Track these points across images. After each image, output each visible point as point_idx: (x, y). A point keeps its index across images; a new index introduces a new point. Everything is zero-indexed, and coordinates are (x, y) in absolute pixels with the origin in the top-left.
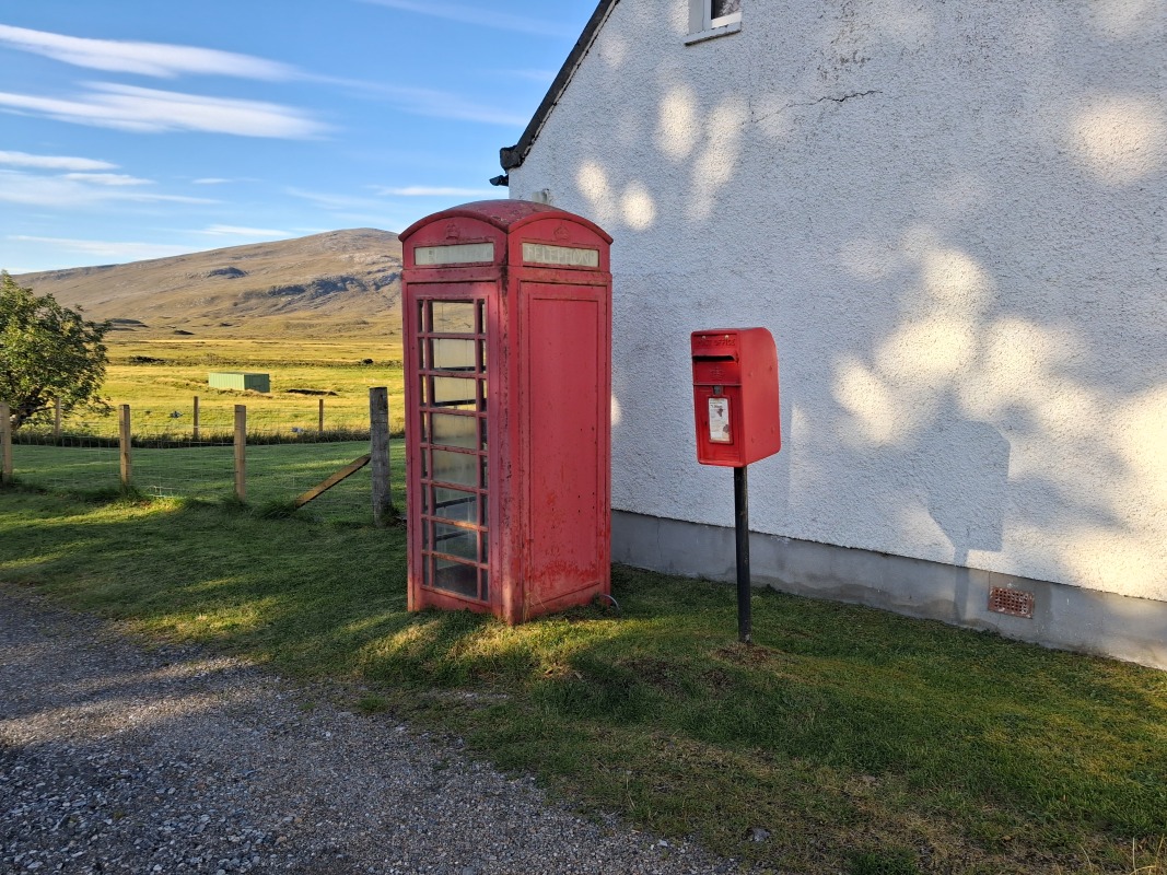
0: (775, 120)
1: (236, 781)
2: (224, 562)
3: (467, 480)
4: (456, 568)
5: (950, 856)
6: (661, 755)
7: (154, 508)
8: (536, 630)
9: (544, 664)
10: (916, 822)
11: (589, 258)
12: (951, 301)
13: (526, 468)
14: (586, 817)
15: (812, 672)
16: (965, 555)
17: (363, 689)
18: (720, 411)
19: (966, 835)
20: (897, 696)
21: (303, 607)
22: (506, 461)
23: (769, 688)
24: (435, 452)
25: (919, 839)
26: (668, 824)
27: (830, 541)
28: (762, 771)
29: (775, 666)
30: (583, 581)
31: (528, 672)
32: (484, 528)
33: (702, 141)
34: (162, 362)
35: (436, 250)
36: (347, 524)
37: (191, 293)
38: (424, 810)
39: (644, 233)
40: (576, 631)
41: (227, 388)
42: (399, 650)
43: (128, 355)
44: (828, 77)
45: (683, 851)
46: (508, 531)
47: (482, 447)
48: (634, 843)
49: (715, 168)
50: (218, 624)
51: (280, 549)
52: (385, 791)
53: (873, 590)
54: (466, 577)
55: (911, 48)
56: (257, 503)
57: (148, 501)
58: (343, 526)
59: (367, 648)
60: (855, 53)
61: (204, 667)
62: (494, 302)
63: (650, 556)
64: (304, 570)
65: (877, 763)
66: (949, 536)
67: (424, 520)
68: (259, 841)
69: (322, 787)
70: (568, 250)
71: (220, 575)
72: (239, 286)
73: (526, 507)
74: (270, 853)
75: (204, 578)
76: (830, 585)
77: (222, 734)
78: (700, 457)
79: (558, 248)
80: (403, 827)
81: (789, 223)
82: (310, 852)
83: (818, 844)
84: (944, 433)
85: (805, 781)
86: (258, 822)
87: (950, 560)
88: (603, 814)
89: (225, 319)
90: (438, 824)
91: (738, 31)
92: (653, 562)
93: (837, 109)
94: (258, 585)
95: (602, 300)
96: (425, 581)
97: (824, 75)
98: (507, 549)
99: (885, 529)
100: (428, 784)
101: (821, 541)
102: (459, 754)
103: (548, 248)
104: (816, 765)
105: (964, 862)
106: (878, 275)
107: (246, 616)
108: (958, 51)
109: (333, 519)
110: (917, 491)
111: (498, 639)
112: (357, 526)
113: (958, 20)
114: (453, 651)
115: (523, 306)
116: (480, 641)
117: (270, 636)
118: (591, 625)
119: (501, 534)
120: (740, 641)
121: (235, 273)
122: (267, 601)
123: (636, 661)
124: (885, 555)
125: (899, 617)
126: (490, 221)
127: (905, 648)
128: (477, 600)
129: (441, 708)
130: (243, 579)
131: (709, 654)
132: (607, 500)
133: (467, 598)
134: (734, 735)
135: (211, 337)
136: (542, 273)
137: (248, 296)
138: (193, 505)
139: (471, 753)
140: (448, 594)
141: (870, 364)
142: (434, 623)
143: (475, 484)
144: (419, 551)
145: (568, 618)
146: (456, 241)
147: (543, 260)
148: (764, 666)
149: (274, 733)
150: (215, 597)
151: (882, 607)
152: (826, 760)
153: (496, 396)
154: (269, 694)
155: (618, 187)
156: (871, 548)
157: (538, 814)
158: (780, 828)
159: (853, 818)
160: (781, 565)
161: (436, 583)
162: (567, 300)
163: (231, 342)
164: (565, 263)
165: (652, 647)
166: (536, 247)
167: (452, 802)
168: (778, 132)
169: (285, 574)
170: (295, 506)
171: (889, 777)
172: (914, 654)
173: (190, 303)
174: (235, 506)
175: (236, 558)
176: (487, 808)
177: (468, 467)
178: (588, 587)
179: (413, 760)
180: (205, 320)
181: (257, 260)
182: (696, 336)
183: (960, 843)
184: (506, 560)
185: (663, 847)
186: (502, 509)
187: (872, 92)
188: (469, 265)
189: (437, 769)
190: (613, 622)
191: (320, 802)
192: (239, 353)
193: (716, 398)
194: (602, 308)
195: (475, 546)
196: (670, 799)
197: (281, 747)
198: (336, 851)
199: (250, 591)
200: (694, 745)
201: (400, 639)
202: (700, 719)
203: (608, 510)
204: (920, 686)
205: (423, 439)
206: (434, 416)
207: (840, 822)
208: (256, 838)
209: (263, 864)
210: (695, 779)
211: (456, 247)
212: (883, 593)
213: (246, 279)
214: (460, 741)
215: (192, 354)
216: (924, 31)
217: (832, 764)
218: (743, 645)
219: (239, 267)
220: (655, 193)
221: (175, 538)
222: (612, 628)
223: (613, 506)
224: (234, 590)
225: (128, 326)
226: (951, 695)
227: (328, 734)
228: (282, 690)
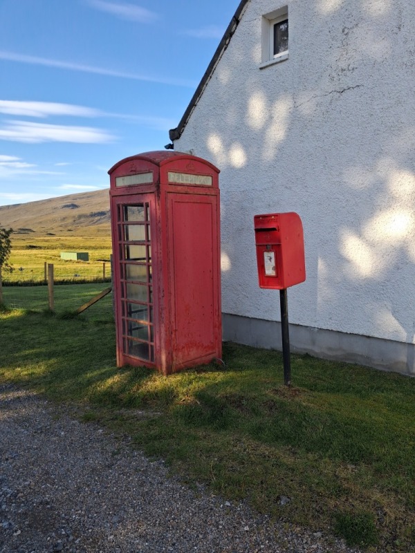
0: (307, 106)
1: (7, 460)
2: (37, 341)
3: (143, 299)
4: (139, 345)
5: (396, 519)
6: (235, 449)
7: (12, 314)
8: (179, 378)
9: (181, 396)
10: (377, 496)
11: (207, 181)
12: (403, 198)
13: (173, 292)
14: (188, 485)
15: (324, 403)
16: (412, 337)
17: (87, 408)
18: (270, 259)
19: (406, 505)
20: (370, 417)
21: (69, 364)
22: (161, 288)
23: (298, 411)
24: (128, 284)
25: (378, 506)
26: (232, 492)
27: (339, 330)
28: (288, 460)
29: (303, 399)
30: (207, 351)
31: (172, 400)
32: (151, 324)
33: (270, 119)
34: (40, 248)
35: (125, 178)
36: (101, 322)
37: (54, 216)
38: (101, 479)
39: (241, 169)
40: (200, 378)
41: (69, 259)
42: (109, 387)
43: (25, 245)
44: (335, 79)
45: (239, 509)
46: (163, 325)
47: (149, 282)
48: (212, 503)
49: (277, 133)
50: (26, 373)
51: (66, 334)
52: (83, 467)
53: (362, 356)
54: (144, 350)
55: (379, 61)
56: (59, 311)
57: (9, 311)
58: (98, 323)
59: (93, 386)
60: (349, 65)
61: (11, 395)
62: (153, 204)
63: (247, 338)
64: (74, 345)
65: (357, 457)
66: (403, 327)
67: (123, 320)
68: (9, 495)
69: (50, 464)
70: (194, 176)
71: (33, 347)
72: (76, 212)
73: (173, 312)
74: (13, 503)
75: (25, 349)
76: (339, 353)
77: (8, 432)
78: (260, 284)
79: (189, 175)
80: (87, 489)
81: (315, 160)
82: (33, 503)
83: (317, 508)
84: (400, 271)
85: (313, 467)
86: (11, 484)
87: (404, 340)
88: (197, 484)
89: (70, 228)
90: (106, 488)
91: (287, 59)
92: (248, 342)
93: (339, 97)
94: (50, 353)
95: (214, 203)
96: (124, 352)
97: (332, 78)
98: (163, 335)
99: (369, 323)
100: (107, 463)
101: (334, 330)
102: (127, 446)
103: (183, 175)
104: (321, 458)
105: (404, 522)
106: (362, 186)
107: (39, 369)
108: (405, 60)
109: (94, 319)
110: (386, 303)
111: (158, 382)
112: (106, 323)
113: (405, 42)
114: (135, 389)
115: (169, 205)
116: (149, 383)
117: (49, 379)
118: (210, 375)
119: (160, 327)
120: (285, 384)
121: (74, 206)
122: (52, 361)
123: (228, 395)
124: (369, 337)
125: (376, 371)
126: (150, 161)
127: (378, 388)
128: (149, 361)
129: (123, 420)
130: (43, 350)
131: (267, 392)
132: (219, 308)
133: (144, 360)
134: (277, 438)
135: (63, 236)
136: (179, 188)
137: (80, 217)
138: (30, 313)
139: (134, 446)
140: (136, 358)
141: (360, 235)
142: (128, 373)
143: (146, 300)
144: (121, 336)
145: (197, 371)
146: (135, 172)
147: (180, 181)
148: (297, 399)
149: (35, 432)
150: (27, 359)
151: (367, 365)
152: (327, 455)
153: (155, 254)
154: (40, 410)
155: (227, 146)
156: (361, 333)
157: (162, 483)
158: (296, 496)
159: (340, 492)
160: (314, 343)
161: (130, 352)
162: (194, 203)
163: (72, 238)
164: (193, 183)
165: (237, 388)
166: (176, 174)
167: (117, 474)
168: (308, 112)
169: (64, 347)
170: (77, 313)
171: (363, 467)
172: (383, 392)
173: (54, 221)
174: (49, 313)
175: (43, 339)
176: (135, 479)
177: (143, 293)
178: (210, 354)
179: (103, 449)
180: (61, 228)
181: (84, 200)
182: (257, 218)
183: (403, 509)
184: (162, 341)
185: (228, 506)
186: (160, 313)
187: (358, 86)
188: (141, 185)
189: (114, 454)
190: (221, 373)
191: (47, 473)
192: (76, 243)
193: (268, 251)
194: (214, 208)
195: (147, 332)
196: (235, 476)
197: (36, 441)
198: (47, 503)
199: (45, 356)
200: (254, 443)
201: (110, 381)
202: (260, 428)
203: (220, 314)
204: (385, 411)
205: (122, 278)
206: (127, 265)
207: (331, 494)
208: (7, 493)
209: (7, 510)
210: (252, 464)
211: (135, 176)
212: (368, 358)
213: (79, 209)
214: (130, 438)
215: (54, 244)
216: (386, 50)
217: (330, 457)
218: (286, 387)
219: (76, 204)
220: (246, 148)
221: (17, 329)
222: (220, 376)
223: (222, 311)
224: (38, 355)
225: (26, 232)
226: (402, 416)
227: (62, 433)
228: (46, 408)
